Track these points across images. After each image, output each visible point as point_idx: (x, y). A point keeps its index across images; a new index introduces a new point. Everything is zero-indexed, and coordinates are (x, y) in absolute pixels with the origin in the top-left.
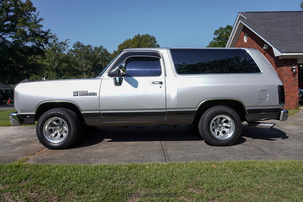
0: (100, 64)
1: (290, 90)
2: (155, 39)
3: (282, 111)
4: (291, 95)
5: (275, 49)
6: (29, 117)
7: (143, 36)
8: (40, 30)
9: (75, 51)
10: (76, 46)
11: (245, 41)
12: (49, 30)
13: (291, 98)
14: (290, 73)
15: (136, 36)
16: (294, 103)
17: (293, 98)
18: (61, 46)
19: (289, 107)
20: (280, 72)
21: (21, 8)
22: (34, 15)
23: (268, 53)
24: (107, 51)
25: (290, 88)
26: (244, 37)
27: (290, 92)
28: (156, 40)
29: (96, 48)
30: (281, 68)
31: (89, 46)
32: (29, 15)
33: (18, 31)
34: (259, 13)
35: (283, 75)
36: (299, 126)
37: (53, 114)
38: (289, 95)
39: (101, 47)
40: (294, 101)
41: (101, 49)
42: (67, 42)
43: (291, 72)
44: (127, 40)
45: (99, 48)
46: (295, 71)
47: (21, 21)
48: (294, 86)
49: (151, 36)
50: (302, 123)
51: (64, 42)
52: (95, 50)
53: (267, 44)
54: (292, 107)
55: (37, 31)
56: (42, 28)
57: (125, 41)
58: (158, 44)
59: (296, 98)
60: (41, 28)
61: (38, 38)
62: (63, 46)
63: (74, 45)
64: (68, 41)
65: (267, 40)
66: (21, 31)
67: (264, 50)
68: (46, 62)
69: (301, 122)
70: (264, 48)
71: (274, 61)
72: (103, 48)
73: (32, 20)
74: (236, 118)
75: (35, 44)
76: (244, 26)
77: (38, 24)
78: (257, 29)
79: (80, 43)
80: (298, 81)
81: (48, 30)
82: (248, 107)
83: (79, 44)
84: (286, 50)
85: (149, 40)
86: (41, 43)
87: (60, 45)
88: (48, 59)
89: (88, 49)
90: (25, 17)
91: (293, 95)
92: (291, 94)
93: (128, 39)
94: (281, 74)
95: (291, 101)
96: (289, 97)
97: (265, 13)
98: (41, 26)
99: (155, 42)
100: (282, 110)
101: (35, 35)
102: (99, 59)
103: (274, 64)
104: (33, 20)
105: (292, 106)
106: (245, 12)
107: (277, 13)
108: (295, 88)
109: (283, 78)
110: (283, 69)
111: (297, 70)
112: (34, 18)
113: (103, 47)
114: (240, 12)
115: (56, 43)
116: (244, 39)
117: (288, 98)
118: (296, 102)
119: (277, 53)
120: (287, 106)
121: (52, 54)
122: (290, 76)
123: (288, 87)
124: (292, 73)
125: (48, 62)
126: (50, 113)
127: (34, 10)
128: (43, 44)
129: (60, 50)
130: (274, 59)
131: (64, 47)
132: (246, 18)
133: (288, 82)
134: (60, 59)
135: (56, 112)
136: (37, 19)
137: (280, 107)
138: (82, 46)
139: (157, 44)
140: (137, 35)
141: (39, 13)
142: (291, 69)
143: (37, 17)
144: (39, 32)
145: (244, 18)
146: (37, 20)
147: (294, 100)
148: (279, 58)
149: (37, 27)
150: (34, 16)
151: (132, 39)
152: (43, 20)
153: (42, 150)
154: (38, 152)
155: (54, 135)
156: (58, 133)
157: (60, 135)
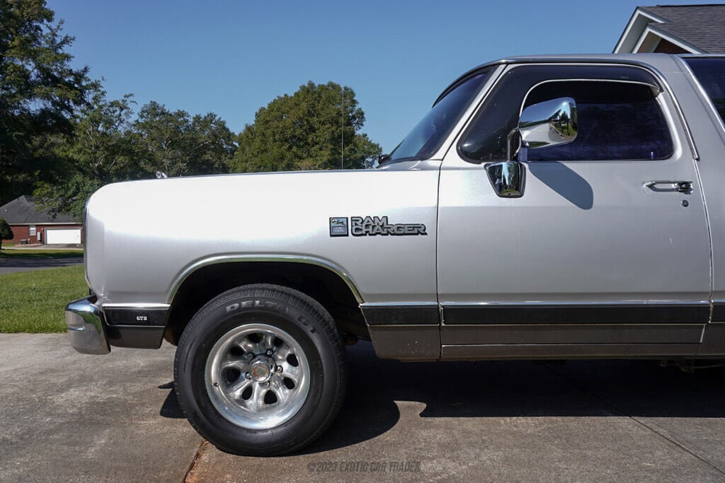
0: (208, 160)
2: (352, 94)
6: (145, 319)
7: (322, 87)
8: (65, 68)
9: (148, 126)
10: (148, 114)
12: (86, 70)
15: (304, 86)
18: (114, 112)
21: (17, 12)
22: (50, 29)
24: (227, 125)
28: (355, 98)
29: (197, 118)
31: (181, 114)
32: (36, 30)
33: (11, 68)
37: (245, 309)
39: (212, 116)
41: (211, 121)
42: (128, 102)
44: (280, 98)
45: (205, 118)
47: (16, 42)
49: (342, 86)
51: (121, 102)
52: (196, 125)
55: (56, 70)
56: (69, 64)
57: (275, 100)
58: (360, 109)
60: (66, 62)
61: (60, 87)
62: (117, 113)
63: (143, 111)
64: (131, 98)
66: (16, 69)
68: (74, 153)
72: (217, 118)
73: (43, 42)
75: (49, 105)
77: (60, 51)
79: (158, 107)
81: (82, 68)
83: (154, 109)
85: (338, 98)
86: (66, 102)
87: (111, 109)
88: (79, 146)
89: (177, 121)
90: (27, 35)
93: (282, 96)
98: (68, 57)
99: (354, 102)
101: (50, 79)
102: (206, 147)
104: (47, 42)
106: (655, 5)
112: (50, 36)
113: (215, 116)
114: (640, 6)
115: (101, 104)
121: (90, 132)
125: (80, 151)
126: (236, 305)
127: (49, 16)
128: (71, 104)
129: (109, 123)
131: (120, 115)
132: (660, 22)
134: (110, 146)
135: (257, 302)
136: (56, 38)
138: (163, 113)
139: (356, 108)
140: (307, 85)
141: (62, 22)
143: (59, 33)
144: (60, 73)
146: (58, 40)
149: (56, 59)
150: (49, 31)
151: (291, 94)
152: (73, 42)
153: (198, 455)
154: (191, 467)
155: (238, 393)
156: (257, 386)
157: (264, 391)
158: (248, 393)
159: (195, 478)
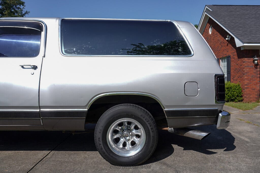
1: (251, 82)
3: (220, 114)
4: (251, 88)
5: (237, 39)
11: (210, 33)
13: (251, 91)
14: (251, 65)
16: (255, 95)
17: (254, 91)
19: (250, 100)
20: (242, 64)
23: (231, 44)
25: (251, 80)
26: (209, 29)
27: (251, 85)
30: (242, 59)
34: (226, 6)
35: (244, 67)
36: (254, 126)
38: (249, 88)
40: (254, 94)
43: (253, 63)
46: (256, 63)
48: (255, 78)
50: (259, 121)
53: (230, 35)
54: (253, 100)
59: (257, 91)
65: (229, 31)
67: (227, 41)
69: (258, 119)
70: (227, 39)
71: (237, 52)
74: (147, 123)
76: (210, 18)
78: (221, 20)
80: (259, 73)
82: (168, 107)
84: (248, 40)
91: (254, 88)
92: (252, 86)
94: (243, 65)
95: (252, 94)
96: (250, 89)
97: (231, 6)
100: (221, 112)
103: (236, 55)
105: (253, 98)
106: (212, 5)
107: (243, 6)
108: (256, 80)
109: (244, 70)
110: (244, 61)
111: (258, 62)
114: (207, 5)
116: (209, 31)
117: (248, 91)
118: (257, 95)
119: (239, 43)
120: (247, 98)
122: (251, 68)
123: (249, 79)
124: (254, 65)
130: (236, 50)
132: (211, 10)
133: (249, 74)
137: (217, 108)
142: (253, 60)
145: (209, 10)
146: (23, 13)
147: (255, 92)
148: (241, 49)
152: (29, 13)
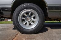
6: (7, 9)
153: (17, 34)
154: (15, 37)
155: (25, 23)
156: (28, 22)
157: (29, 23)
158: (26, 24)
159: (15, 39)
